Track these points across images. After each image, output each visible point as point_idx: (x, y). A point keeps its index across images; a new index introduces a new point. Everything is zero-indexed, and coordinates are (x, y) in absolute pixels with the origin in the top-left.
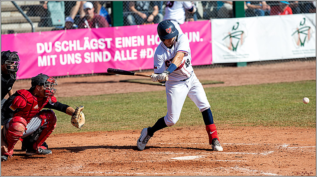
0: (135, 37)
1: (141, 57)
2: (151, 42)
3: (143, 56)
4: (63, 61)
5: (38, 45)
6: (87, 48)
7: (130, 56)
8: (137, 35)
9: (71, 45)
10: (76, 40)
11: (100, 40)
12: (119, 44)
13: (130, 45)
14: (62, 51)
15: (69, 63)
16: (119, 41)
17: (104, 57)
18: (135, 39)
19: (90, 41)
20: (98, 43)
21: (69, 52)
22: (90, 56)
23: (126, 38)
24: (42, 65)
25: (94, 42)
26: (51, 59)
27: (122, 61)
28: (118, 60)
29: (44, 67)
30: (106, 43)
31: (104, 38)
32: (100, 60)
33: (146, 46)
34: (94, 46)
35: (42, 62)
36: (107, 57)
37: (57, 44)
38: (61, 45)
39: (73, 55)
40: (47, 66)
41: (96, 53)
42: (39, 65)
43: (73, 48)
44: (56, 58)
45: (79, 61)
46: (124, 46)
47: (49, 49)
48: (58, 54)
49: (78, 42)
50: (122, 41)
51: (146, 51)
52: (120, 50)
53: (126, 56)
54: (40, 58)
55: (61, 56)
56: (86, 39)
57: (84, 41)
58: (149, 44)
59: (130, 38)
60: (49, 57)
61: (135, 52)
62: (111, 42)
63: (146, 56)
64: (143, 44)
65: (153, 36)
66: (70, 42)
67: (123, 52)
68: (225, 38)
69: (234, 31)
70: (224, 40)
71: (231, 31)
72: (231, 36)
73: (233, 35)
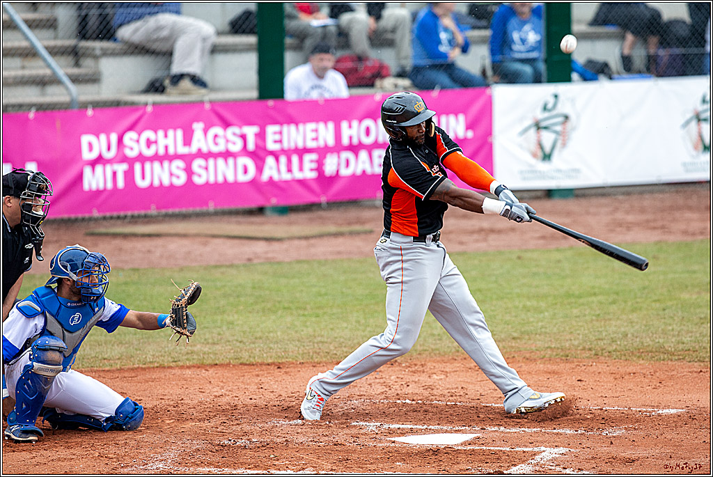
1: (327, 173)
2: (350, 138)
3: (330, 171)
4: (143, 178)
5: (86, 139)
6: (200, 150)
7: (301, 169)
8: (317, 121)
9: (162, 142)
10: (175, 129)
11: (230, 130)
12: (276, 142)
13: (300, 145)
14: (140, 154)
15: (156, 183)
16: (275, 133)
17: (240, 170)
18: (313, 131)
19: (205, 131)
20: (225, 137)
21: (156, 158)
22: (206, 168)
23: (293, 127)
24: (94, 187)
25: (216, 136)
26: (115, 174)
27: (281, 181)
28: (271, 178)
29: (98, 193)
30: (244, 137)
31: (240, 127)
32: (231, 179)
33: (338, 148)
34: (216, 144)
35: (94, 180)
36: (246, 171)
37: (129, 137)
38: (138, 141)
39: (166, 164)
40: (105, 189)
41: (220, 161)
42: (86, 187)
43: (166, 147)
44: (126, 173)
45: (181, 180)
46: (286, 145)
47: (109, 149)
48: (131, 162)
49: (180, 133)
50: (281, 133)
51: (339, 157)
52: (276, 155)
53: (290, 170)
54: (87, 171)
55: (138, 167)
56: (198, 127)
57: (193, 131)
58: (345, 141)
59: (301, 127)
60: (109, 169)
61: (312, 161)
62: (256, 135)
63: (338, 171)
64: (331, 142)
65: (355, 123)
66: (161, 133)
67: (283, 159)
68: (526, 130)
69: (546, 114)
70: (524, 136)
71: (540, 115)
72: (538, 126)
73: (543, 124)
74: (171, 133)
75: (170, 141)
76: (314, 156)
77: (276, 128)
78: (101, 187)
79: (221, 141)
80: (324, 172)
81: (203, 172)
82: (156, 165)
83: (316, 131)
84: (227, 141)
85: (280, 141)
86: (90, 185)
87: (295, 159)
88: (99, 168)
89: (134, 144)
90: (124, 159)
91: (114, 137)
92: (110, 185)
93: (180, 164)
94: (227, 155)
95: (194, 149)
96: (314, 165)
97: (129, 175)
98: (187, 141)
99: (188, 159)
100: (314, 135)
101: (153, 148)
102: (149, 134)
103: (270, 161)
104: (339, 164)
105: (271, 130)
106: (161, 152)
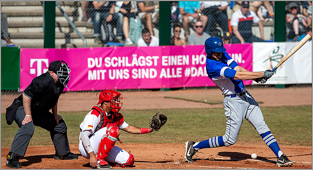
0: (181, 56)
1: (186, 76)
2: (195, 62)
3: (187, 75)
4: (112, 76)
5: (89, 60)
6: (135, 65)
7: (175, 74)
8: (182, 55)
9: (120, 61)
10: (125, 57)
11: (148, 57)
12: (165, 62)
13: (175, 64)
14: (111, 66)
15: (117, 78)
16: (165, 59)
17: (151, 73)
18: (180, 58)
19: (138, 58)
20: (145, 60)
21: (118, 68)
22: (138, 73)
23: (173, 57)
24: (92, 79)
25: (142, 60)
26: (101, 74)
27: (167, 78)
28: (163, 77)
29: (94, 81)
30: (153, 60)
31: (152, 56)
32: (147, 77)
33: (190, 65)
34: (142, 63)
35: (92, 76)
36: (153, 74)
37: (107, 59)
38: (110, 61)
39: (121, 70)
40: (97, 80)
41: (143, 70)
42: (89, 79)
43: (122, 64)
44: (105, 73)
45: (127, 77)
46: (170, 64)
47: (99, 64)
48: (107, 69)
49: (127, 58)
50: (168, 59)
51: (190, 69)
52: (166, 68)
53: (171, 74)
54: (90, 72)
55: (110, 71)
56: (135, 56)
57: (133, 57)
58: (193, 63)
59: (176, 57)
60: (98, 71)
61: (180, 71)
62: (158, 59)
63: (190, 75)
64: (188, 63)
65: (197, 56)
66: (120, 58)
67: (168, 70)
68: (266, 61)
69: (274, 55)
70: (265, 63)
71: (272, 55)
72: (271, 59)
73: (273, 58)
74: (123, 58)
75: (123, 61)
76: (181, 69)
77: (166, 57)
78: (95, 79)
79: (144, 62)
80: (184, 75)
81: (136, 74)
82: (118, 71)
83: (182, 58)
84: (146, 62)
85: (168, 62)
86: (91, 78)
87: (173, 70)
88: (95, 71)
89: (109, 62)
90: (104, 68)
91: (101, 59)
92: (99, 78)
93: (127, 71)
94: (146, 67)
95: (133, 65)
96: (181, 72)
97: (107, 74)
98: (130, 62)
99: (130, 69)
100: (181, 60)
101: (116, 64)
102: (115, 58)
103: (163, 70)
104: (191, 72)
105: (164, 57)
106: (120, 65)
